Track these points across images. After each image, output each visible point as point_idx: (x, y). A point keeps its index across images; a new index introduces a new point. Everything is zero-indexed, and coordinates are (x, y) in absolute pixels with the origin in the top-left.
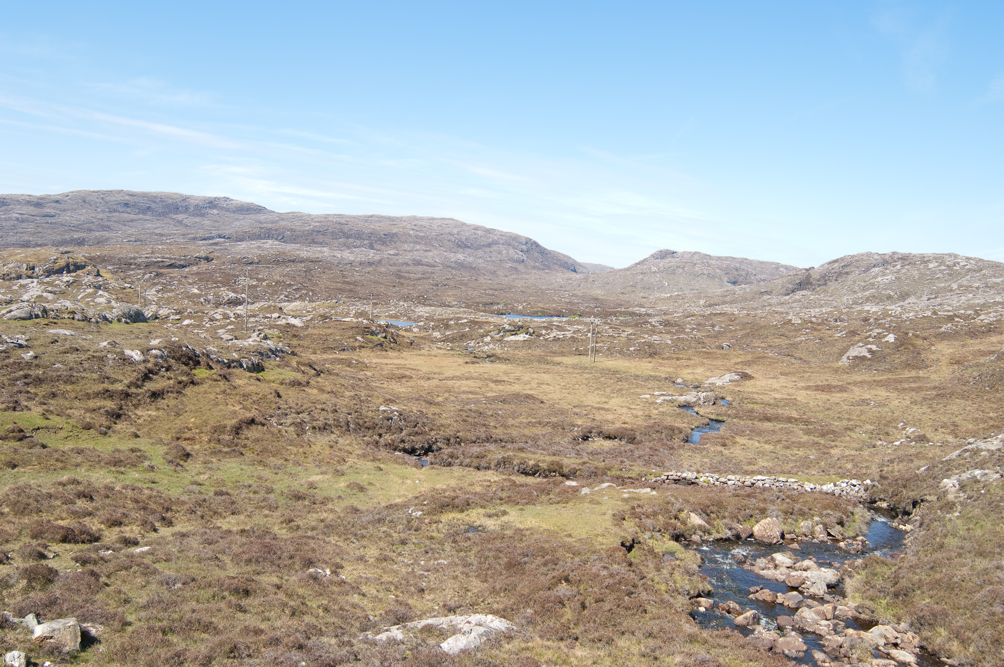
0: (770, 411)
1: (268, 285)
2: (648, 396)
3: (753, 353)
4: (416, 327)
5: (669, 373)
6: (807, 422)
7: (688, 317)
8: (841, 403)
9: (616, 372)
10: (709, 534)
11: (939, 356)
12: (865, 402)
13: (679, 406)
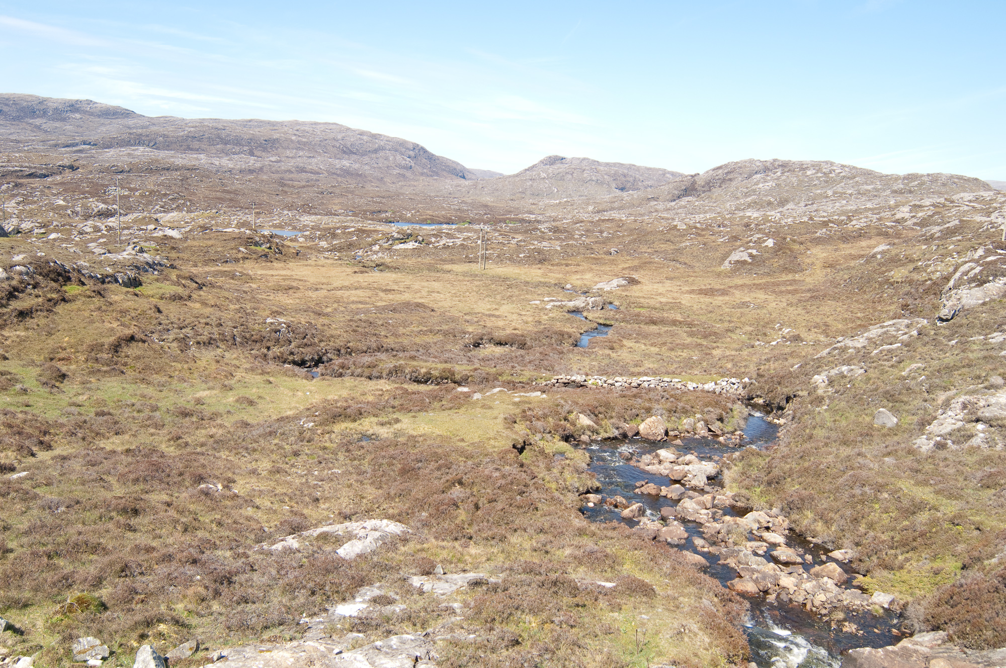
0: (656, 315)
1: (141, 196)
2: (538, 302)
3: (640, 258)
4: (302, 237)
5: (559, 279)
6: (690, 325)
7: (577, 223)
8: (723, 306)
9: (506, 279)
10: (597, 433)
11: (814, 260)
12: (745, 304)
13: (569, 312)
